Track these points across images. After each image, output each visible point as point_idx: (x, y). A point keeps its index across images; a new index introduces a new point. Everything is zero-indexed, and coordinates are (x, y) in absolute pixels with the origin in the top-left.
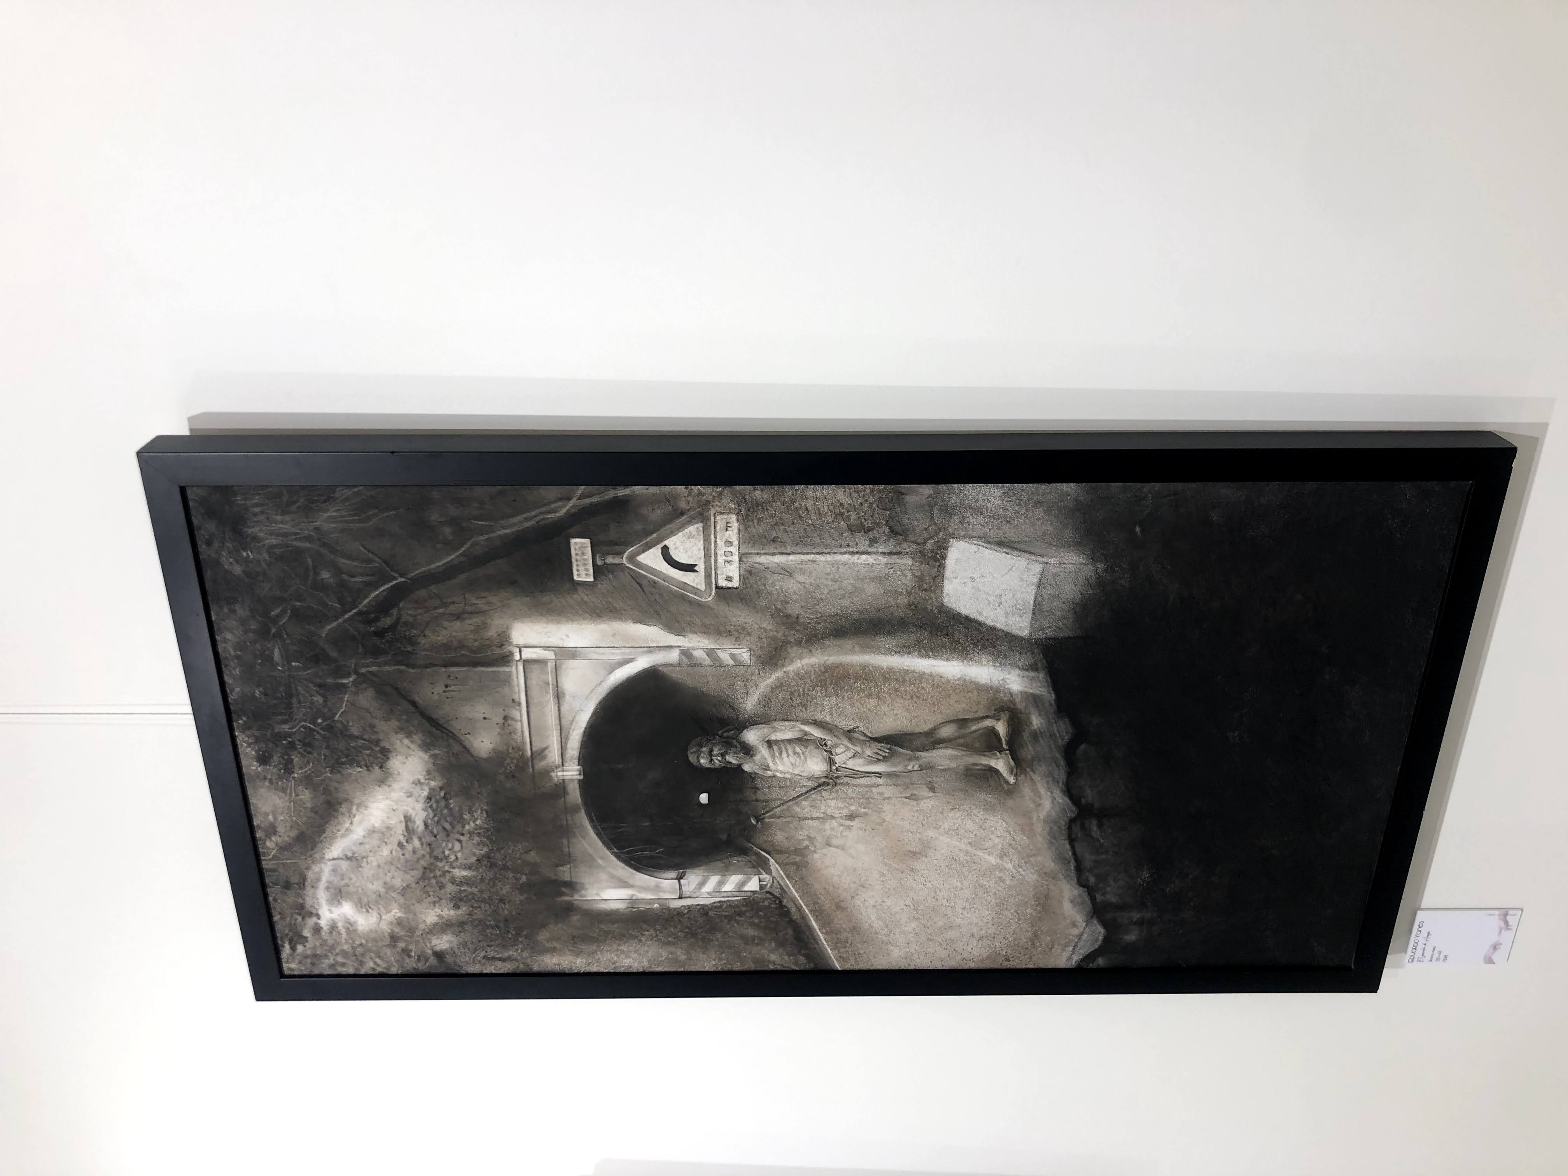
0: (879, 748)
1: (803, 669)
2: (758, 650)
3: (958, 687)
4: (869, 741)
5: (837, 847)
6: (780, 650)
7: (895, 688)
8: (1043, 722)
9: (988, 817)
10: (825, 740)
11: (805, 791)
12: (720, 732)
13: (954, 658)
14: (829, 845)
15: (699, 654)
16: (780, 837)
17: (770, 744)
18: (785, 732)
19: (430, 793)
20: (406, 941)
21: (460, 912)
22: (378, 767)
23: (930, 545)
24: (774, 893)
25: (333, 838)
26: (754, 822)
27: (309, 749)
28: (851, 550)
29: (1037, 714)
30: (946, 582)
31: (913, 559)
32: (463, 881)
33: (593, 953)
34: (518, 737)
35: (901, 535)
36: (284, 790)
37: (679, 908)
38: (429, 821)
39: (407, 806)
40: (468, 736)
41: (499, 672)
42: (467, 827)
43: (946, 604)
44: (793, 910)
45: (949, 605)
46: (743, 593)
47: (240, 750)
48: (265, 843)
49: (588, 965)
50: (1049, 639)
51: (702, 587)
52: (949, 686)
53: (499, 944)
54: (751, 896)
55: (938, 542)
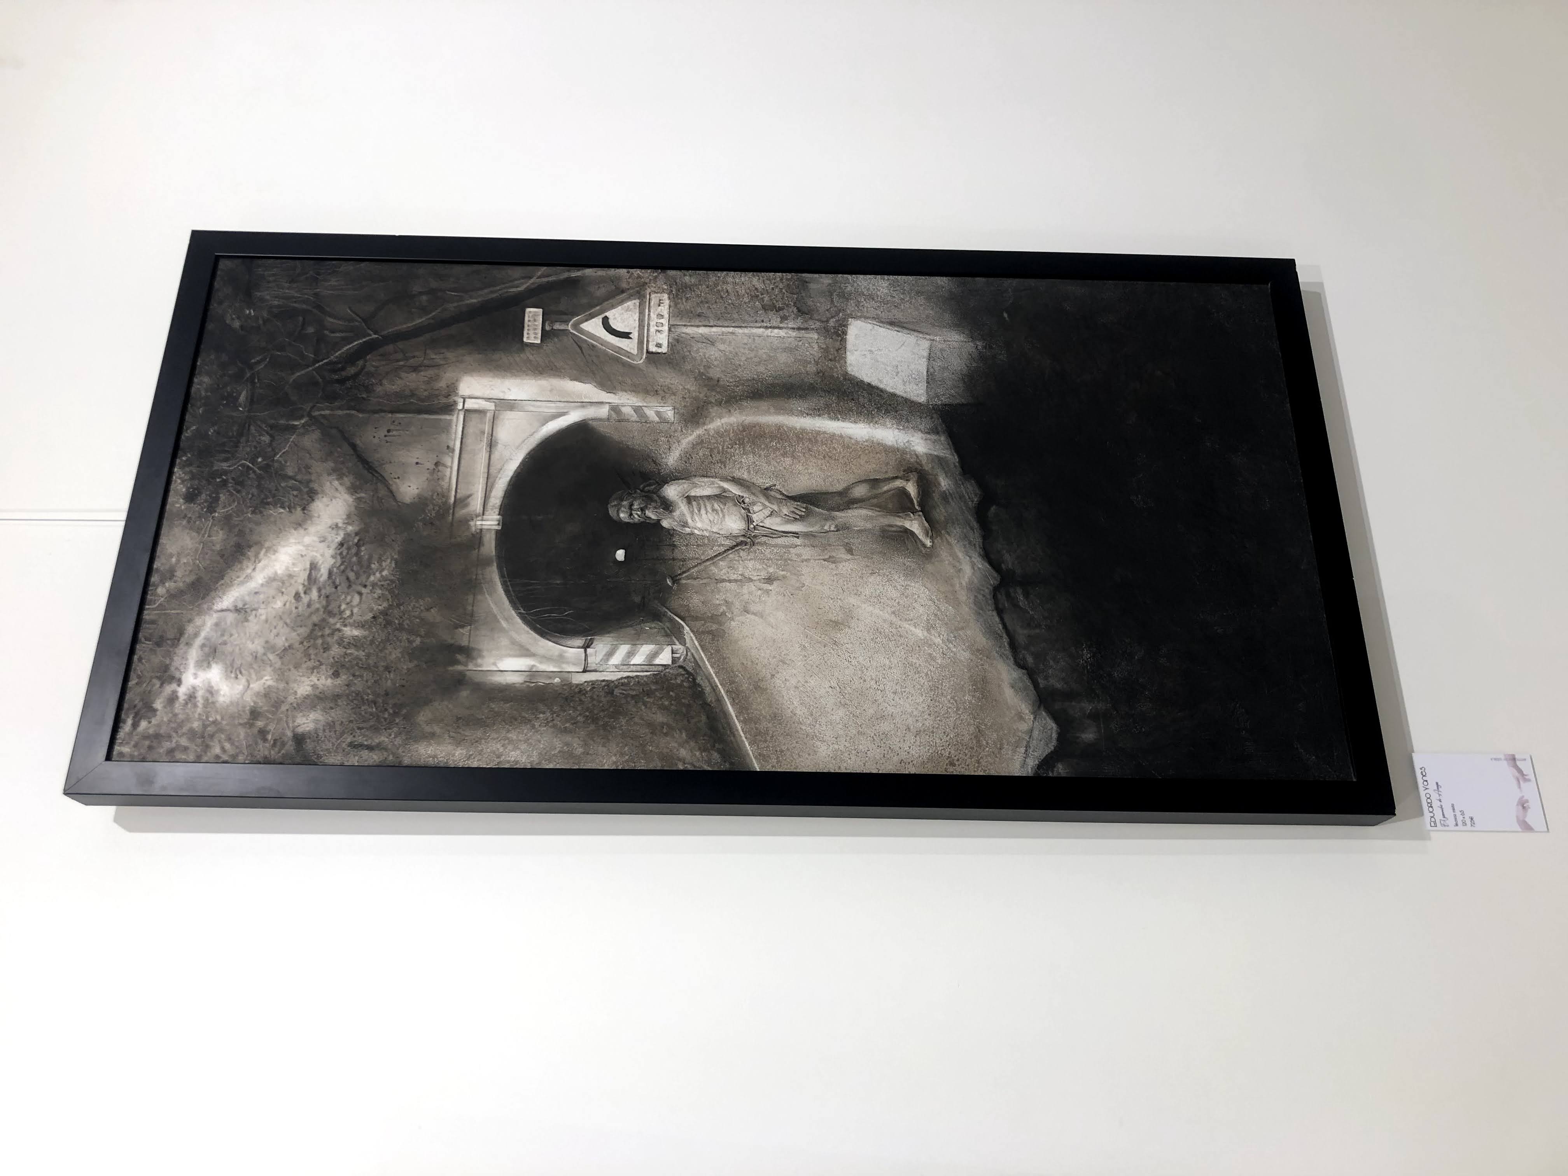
0: (796, 506)
1: (723, 427)
2: (681, 409)
3: (866, 448)
4: (785, 500)
5: (754, 614)
6: (702, 409)
7: (808, 447)
8: (950, 482)
9: (909, 583)
10: (743, 497)
11: (723, 550)
12: (641, 486)
13: (860, 420)
14: (747, 611)
15: (627, 411)
16: (695, 601)
17: (689, 499)
18: (704, 488)
19: (344, 539)
20: (268, 718)
21: (338, 681)
22: (300, 509)
23: (832, 323)
24: (687, 667)
25: (230, 585)
26: (669, 582)
27: (239, 488)
28: (765, 325)
29: (944, 475)
30: (848, 353)
31: (818, 333)
32: (352, 642)
33: (477, 742)
34: (445, 484)
35: (807, 314)
36: (198, 530)
37: (582, 685)
38: (335, 569)
39: (317, 552)
40: (397, 480)
41: (440, 419)
42: (372, 578)
43: (850, 373)
44: (708, 690)
45: (853, 374)
46: (670, 358)
47: (173, 486)
48: (156, 589)
49: (468, 759)
50: (946, 405)
51: (635, 352)
52: (858, 447)
53: (371, 727)
54: (662, 672)
55: (838, 320)
